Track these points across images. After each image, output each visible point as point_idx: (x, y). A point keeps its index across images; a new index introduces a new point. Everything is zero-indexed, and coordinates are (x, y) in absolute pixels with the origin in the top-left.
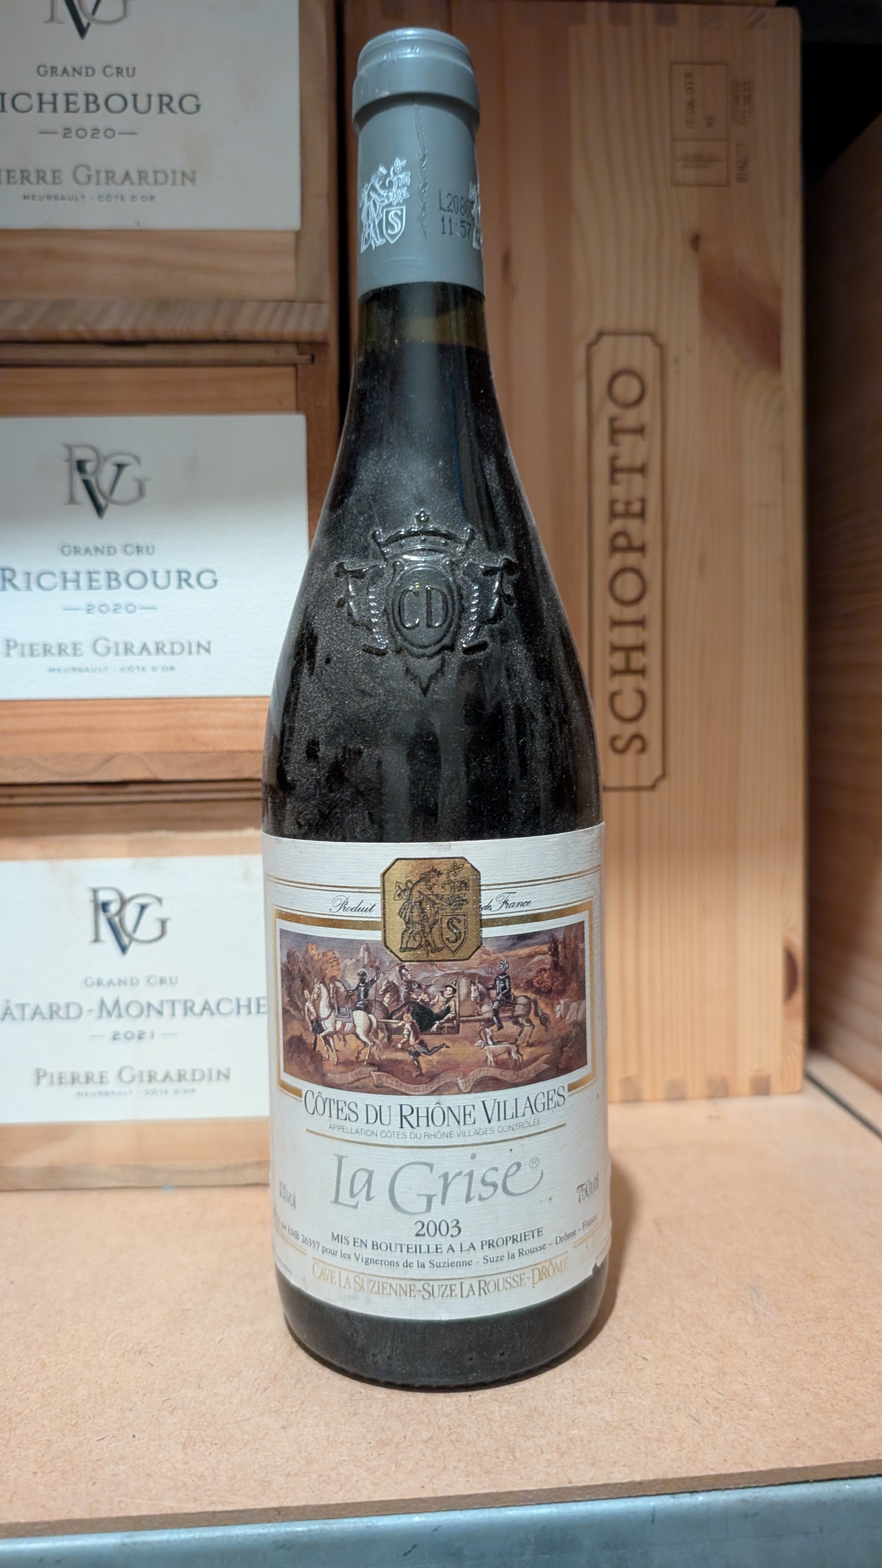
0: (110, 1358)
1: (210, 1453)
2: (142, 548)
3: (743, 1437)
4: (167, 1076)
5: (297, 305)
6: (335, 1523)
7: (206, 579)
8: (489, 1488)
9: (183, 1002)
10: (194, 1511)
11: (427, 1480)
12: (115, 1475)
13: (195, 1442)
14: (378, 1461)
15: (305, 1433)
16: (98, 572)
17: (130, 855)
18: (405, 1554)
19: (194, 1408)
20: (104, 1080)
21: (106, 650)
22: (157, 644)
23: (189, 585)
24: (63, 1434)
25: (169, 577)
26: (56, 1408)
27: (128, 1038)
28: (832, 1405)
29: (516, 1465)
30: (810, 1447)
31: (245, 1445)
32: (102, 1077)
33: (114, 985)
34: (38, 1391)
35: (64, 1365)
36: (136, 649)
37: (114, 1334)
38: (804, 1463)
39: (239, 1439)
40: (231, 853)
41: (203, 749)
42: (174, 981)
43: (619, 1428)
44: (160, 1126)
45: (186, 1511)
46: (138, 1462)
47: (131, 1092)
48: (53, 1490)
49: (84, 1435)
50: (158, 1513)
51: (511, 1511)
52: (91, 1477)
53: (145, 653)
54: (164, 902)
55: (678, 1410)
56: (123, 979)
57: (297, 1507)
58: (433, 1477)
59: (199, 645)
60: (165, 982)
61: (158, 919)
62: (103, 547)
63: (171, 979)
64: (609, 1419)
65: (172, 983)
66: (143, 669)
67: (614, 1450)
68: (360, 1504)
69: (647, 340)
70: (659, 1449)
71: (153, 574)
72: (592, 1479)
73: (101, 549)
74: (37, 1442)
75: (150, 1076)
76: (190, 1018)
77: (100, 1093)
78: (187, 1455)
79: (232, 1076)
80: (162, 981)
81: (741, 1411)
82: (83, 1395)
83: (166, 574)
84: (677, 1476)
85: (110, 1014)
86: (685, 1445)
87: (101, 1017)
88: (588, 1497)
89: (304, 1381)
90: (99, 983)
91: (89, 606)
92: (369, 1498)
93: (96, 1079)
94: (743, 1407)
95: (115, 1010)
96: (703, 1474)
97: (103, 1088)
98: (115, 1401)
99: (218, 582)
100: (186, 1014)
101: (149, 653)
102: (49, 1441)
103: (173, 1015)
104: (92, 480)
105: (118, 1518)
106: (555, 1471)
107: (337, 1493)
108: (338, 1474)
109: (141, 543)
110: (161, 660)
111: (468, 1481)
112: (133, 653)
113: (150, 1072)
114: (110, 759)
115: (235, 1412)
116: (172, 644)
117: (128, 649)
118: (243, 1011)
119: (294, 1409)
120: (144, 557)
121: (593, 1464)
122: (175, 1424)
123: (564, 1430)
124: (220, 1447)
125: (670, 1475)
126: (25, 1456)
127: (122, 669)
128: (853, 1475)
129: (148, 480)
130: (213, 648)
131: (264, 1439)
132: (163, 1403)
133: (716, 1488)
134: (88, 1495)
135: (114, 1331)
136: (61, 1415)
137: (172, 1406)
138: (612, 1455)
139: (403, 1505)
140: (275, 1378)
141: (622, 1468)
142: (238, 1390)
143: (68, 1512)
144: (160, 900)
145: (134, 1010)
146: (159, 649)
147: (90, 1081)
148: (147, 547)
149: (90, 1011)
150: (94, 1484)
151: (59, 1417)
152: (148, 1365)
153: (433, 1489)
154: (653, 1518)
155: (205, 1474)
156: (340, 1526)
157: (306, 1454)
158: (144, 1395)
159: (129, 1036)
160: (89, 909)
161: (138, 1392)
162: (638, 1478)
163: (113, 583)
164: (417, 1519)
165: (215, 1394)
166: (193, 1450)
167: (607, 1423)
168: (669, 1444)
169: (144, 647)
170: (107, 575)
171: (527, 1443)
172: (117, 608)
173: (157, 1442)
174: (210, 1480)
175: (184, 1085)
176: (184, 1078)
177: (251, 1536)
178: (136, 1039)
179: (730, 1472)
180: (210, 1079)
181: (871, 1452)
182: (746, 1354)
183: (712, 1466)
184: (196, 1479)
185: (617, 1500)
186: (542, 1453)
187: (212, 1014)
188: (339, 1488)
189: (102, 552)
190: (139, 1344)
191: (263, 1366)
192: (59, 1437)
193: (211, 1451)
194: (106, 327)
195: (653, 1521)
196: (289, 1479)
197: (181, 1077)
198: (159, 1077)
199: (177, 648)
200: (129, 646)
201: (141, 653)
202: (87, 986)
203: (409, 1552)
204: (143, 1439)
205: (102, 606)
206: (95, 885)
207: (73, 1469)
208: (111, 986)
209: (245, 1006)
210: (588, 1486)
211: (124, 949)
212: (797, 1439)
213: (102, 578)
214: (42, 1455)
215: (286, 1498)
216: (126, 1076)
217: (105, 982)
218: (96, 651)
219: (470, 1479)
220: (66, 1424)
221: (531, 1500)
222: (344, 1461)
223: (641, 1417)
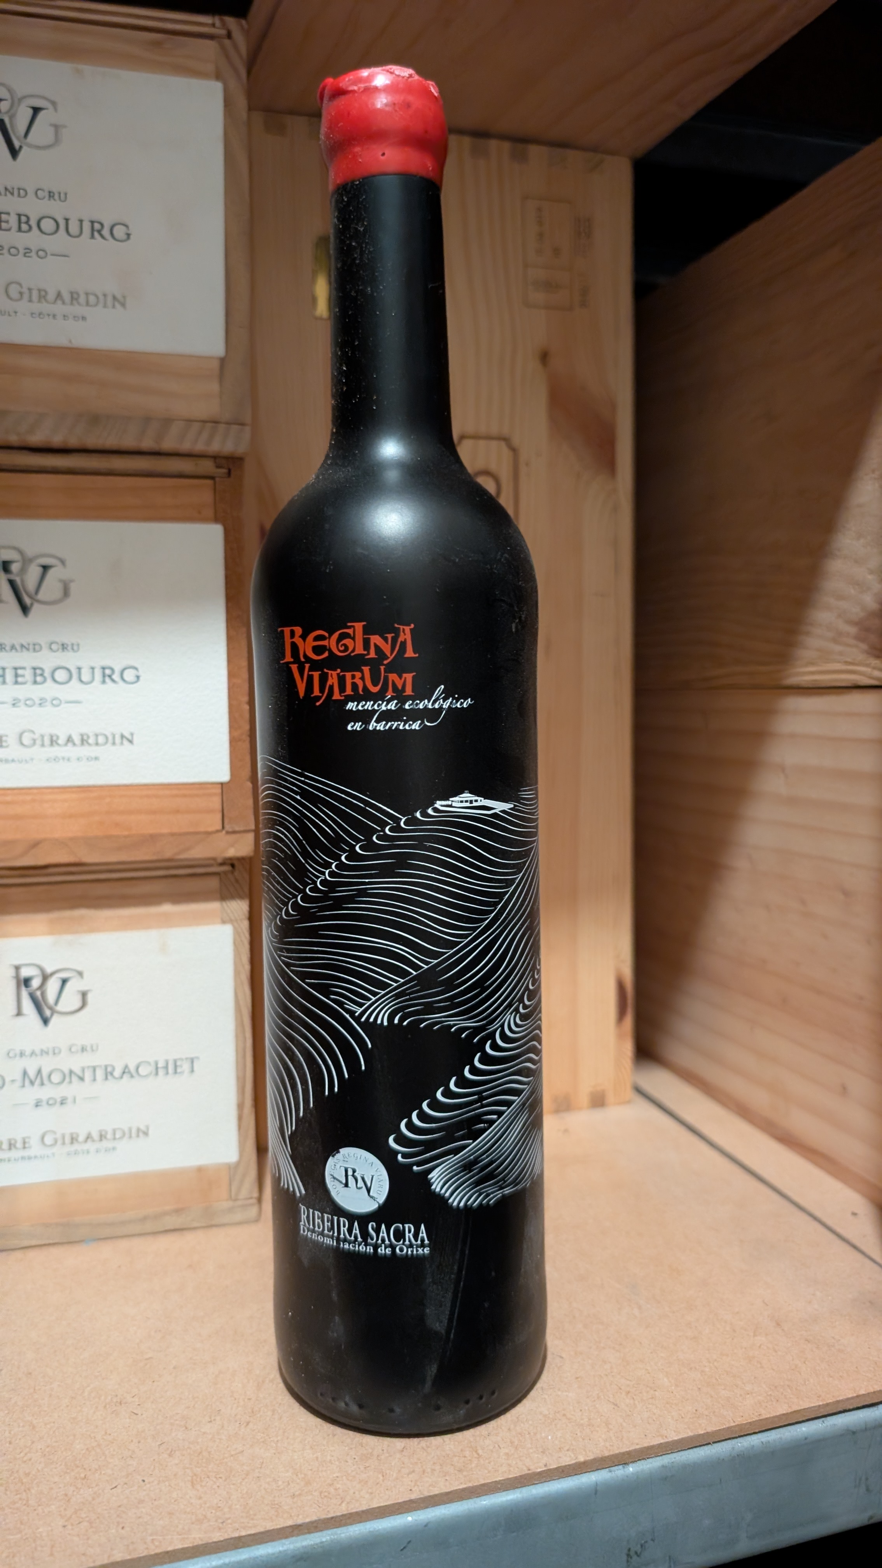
0: (94, 1413)
1: (218, 1487)
2: (67, 645)
3: (655, 1414)
4: (89, 1137)
5: (222, 427)
6: (343, 1533)
7: (129, 675)
8: (465, 1484)
9: (103, 1067)
10: (222, 1539)
11: (413, 1484)
12: (140, 1517)
13: (201, 1478)
14: (366, 1473)
15: (296, 1457)
16: (24, 668)
17: (51, 933)
18: (402, 1550)
19: (189, 1448)
20: (27, 1145)
21: (32, 742)
22: (82, 735)
23: (113, 681)
24: (77, 1488)
25: (93, 673)
26: (61, 1465)
27: (51, 1105)
28: (716, 1379)
29: (482, 1461)
30: (707, 1416)
31: (247, 1475)
32: (24, 1143)
33: (36, 1055)
34: (37, 1451)
35: (52, 1424)
36: (61, 741)
37: (89, 1389)
38: (705, 1429)
39: (239, 1470)
40: (148, 927)
41: (126, 833)
42: (94, 1048)
43: (556, 1419)
44: (81, 1184)
45: (215, 1540)
46: (156, 1503)
47: (53, 1154)
48: (88, 1539)
49: (97, 1485)
50: (191, 1545)
51: (485, 1501)
52: (118, 1523)
53: (70, 744)
54: (85, 975)
55: (599, 1398)
56: (45, 1049)
57: (312, 1522)
58: (416, 1481)
59: (122, 736)
60: (86, 1050)
61: (79, 991)
62: (29, 644)
63: (92, 1047)
64: (546, 1412)
65: (93, 1050)
66: (69, 760)
67: (557, 1437)
68: (363, 1512)
69: (503, 444)
70: (592, 1432)
71: (77, 670)
72: (546, 1466)
73: (27, 646)
74: (56, 1498)
75: (72, 1139)
76: (111, 1082)
77: (23, 1158)
78: (198, 1490)
79: (150, 1132)
80: (83, 1049)
81: (647, 1392)
82: (82, 1450)
83: (91, 670)
84: (611, 1453)
85: (32, 1083)
86: (611, 1427)
87: (23, 1086)
88: (543, 1480)
89: (279, 1411)
90: (22, 1054)
91: (14, 700)
92: (369, 1506)
93: (19, 1145)
94: (648, 1389)
95: (39, 1078)
96: (631, 1449)
97: (26, 1153)
98: (114, 1450)
99: (141, 678)
100: (106, 1078)
101: (74, 744)
102: (66, 1495)
103: (95, 1080)
104: (18, 580)
105: (156, 1554)
106: (514, 1462)
107: (340, 1505)
108: (336, 1489)
109: (66, 641)
110: (85, 751)
111: (446, 1480)
112: (58, 744)
113: (72, 1134)
114: (36, 844)
115: (228, 1447)
116: (97, 736)
117: (53, 741)
118: (161, 1072)
119: (279, 1438)
120: (70, 654)
121: (543, 1452)
122: (177, 1464)
123: (512, 1426)
124: (225, 1481)
125: (606, 1454)
126: (49, 1512)
127: (48, 760)
128: (742, 1434)
129: (72, 581)
130: (135, 740)
131: (261, 1468)
132: (159, 1447)
133: (640, 1458)
134: (121, 1538)
135: (88, 1386)
136: (68, 1471)
137: (168, 1449)
138: (557, 1442)
139: (397, 1508)
140: (253, 1412)
141: (567, 1452)
142: (223, 1427)
143: (109, 1557)
144: (80, 974)
145: (56, 1078)
146: (84, 741)
147: (12, 1147)
148: (73, 645)
149: (13, 1081)
150: (123, 1528)
151: (66, 1473)
152: (133, 1414)
153: (420, 1491)
154: (595, 1491)
155: (219, 1505)
156: (348, 1534)
157: (303, 1476)
158: (139, 1442)
159: (51, 1103)
160: (12, 985)
161: (132, 1441)
162: (582, 1459)
163: (39, 679)
164: (410, 1519)
165: (204, 1433)
166: (201, 1486)
167: (545, 1416)
168: (598, 1427)
169: (69, 740)
170: (32, 670)
171: (485, 1441)
172: (42, 702)
173: (167, 1483)
174: (226, 1510)
175: (105, 1144)
176: (106, 1138)
177: (273, 1554)
178: (58, 1104)
179: (651, 1444)
180: (130, 1137)
181: (753, 1414)
182: (641, 1343)
183: (636, 1441)
184: (214, 1511)
185: (566, 1478)
186: (500, 1448)
187: (132, 1076)
188: (341, 1501)
189: (28, 649)
190: (117, 1396)
191: (238, 1402)
192: (74, 1491)
193: (218, 1484)
194: (37, 438)
195: (596, 1494)
196: (295, 1499)
197: (102, 1137)
198: (81, 1138)
199: (101, 740)
200: (55, 738)
201: (66, 745)
202: (10, 1057)
203: (404, 1548)
204: (153, 1482)
205: (26, 700)
206: (17, 963)
207: (98, 1518)
208: (34, 1057)
209: (163, 1067)
210: (544, 1471)
211: (46, 1021)
212: (696, 1410)
213: (28, 674)
214: (65, 1509)
215: (298, 1515)
216: (48, 1140)
217: (27, 1053)
218: (22, 744)
219: (447, 1478)
220: (76, 1478)
221: (500, 1489)
222: (337, 1477)
223: (571, 1408)
